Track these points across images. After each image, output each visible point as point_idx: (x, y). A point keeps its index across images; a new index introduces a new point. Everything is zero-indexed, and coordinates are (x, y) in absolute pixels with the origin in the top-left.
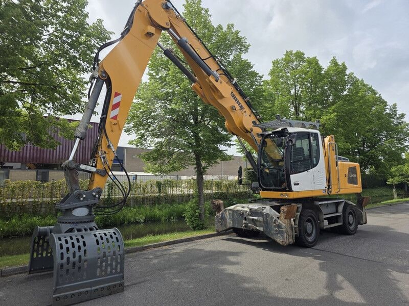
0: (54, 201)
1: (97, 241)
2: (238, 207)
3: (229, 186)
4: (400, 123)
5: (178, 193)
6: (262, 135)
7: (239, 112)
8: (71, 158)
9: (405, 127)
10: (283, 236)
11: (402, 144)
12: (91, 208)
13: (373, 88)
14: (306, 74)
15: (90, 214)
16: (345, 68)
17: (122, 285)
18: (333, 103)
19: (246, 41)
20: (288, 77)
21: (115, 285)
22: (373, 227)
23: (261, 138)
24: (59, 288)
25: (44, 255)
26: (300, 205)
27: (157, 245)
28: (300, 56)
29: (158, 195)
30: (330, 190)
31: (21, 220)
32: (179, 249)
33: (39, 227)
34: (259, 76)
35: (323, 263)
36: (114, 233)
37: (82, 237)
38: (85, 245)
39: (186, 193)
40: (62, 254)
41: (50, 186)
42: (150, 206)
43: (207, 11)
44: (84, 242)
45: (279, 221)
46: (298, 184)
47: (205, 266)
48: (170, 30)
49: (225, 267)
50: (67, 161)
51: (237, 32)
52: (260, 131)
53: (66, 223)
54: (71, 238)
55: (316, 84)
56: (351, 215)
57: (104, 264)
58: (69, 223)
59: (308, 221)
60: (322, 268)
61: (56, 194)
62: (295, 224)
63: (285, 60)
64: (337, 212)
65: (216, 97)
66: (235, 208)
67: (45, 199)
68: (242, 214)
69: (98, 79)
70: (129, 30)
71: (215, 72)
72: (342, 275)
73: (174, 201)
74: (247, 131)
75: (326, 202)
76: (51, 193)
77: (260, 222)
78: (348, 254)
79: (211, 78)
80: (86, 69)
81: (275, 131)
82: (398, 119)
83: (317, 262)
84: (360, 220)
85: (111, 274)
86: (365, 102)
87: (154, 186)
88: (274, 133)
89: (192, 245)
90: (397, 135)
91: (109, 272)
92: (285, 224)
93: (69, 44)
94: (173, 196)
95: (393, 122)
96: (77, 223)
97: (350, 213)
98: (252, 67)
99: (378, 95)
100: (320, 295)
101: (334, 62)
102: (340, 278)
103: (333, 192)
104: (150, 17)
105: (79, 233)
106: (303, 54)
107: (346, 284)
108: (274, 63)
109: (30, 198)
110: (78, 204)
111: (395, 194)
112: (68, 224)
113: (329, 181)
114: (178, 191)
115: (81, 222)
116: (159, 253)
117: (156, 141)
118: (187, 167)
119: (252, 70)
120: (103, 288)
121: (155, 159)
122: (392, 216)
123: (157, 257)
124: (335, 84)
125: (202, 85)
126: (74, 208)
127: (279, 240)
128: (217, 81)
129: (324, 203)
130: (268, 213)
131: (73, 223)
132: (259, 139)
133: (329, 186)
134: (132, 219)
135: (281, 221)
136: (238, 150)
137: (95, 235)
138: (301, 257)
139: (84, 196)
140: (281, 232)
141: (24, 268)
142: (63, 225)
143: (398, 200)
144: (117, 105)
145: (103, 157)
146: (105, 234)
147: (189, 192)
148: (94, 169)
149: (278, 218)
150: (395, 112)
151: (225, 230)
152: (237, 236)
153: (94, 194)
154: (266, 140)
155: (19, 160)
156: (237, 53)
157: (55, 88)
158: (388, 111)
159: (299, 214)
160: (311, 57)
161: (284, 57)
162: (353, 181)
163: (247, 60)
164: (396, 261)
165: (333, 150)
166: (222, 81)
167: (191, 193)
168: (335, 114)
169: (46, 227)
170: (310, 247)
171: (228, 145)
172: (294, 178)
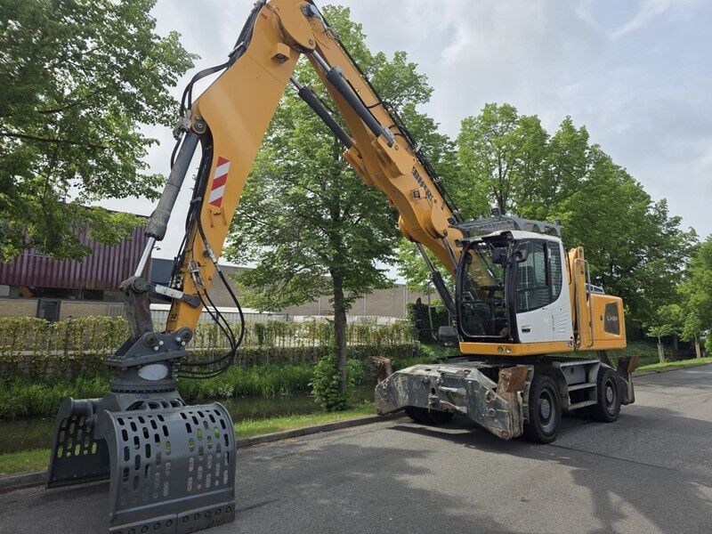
0: (71, 355)
1: (188, 425)
2: (419, 370)
3: (382, 335)
4: (671, 233)
5: (292, 345)
6: (464, 243)
7: (424, 202)
8: (138, 273)
9: (681, 240)
10: (504, 424)
11: (676, 268)
12: (172, 365)
13: (627, 172)
14: (519, 143)
15: (169, 377)
16: (586, 136)
17: (231, 508)
18: (564, 195)
19: (427, 82)
20: (487, 148)
21: (219, 509)
22: (643, 409)
23: (461, 249)
24: (122, 514)
25: (77, 452)
26: (531, 368)
27: (272, 436)
28: (508, 113)
29: (257, 348)
30: (578, 342)
31: (9, 389)
32: (315, 443)
33: (72, 399)
34: (450, 143)
35: (579, 471)
36: (215, 411)
37: (161, 419)
38: (166, 433)
39: (306, 345)
40: (127, 450)
41: (64, 328)
42: (244, 369)
43: (359, 28)
44: (165, 428)
45: (496, 395)
46: (528, 330)
47: (371, 475)
48: (315, 52)
49: (406, 477)
50: (131, 279)
51: (412, 66)
52: (460, 236)
53: (127, 392)
54: (142, 420)
55: (537, 161)
56: (609, 388)
57: (200, 469)
58: (133, 392)
59: (544, 396)
60: (579, 479)
61: (75, 343)
62: (523, 402)
63: (483, 118)
64: (587, 381)
65: (387, 174)
66: (413, 371)
67: (53, 353)
68: (426, 383)
69: (190, 132)
70: (245, 49)
71: (387, 130)
72: (617, 493)
73: (286, 359)
74: (438, 235)
75: (572, 364)
76: (66, 340)
77: (461, 396)
78: (616, 455)
79: (380, 140)
80: (153, 117)
81: (487, 236)
82: (669, 225)
83: (567, 470)
84: (624, 397)
85: (213, 487)
86: (618, 195)
87: (252, 332)
88: (485, 240)
89: (336, 437)
90: (667, 252)
91: (208, 485)
92: (507, 400)
93: (121, 72)
94: (284, 351)
95: (659, 231)
96: (148, 392)
97: (608, 384)
98: (436, 128)
99: (636, 184)
100: (589, 528)
101: (568, 126)
102: (614, 498)
103: (583, 347)
104: (282, 28)
105: (154, 410)
106: (514, 110)
107: (627, 509)
108: (464, 123)
109: (28, 349)
110: (151, 357)
111: (661, 354)
112: (132, 395)
113: (576, 327)
114: (292, 341)
115: (155, 391)
116: (279, 452)
117: (262, 251)
118: (315, 298)
119: (436, 132)
120: (198, 514)
121: (260, 283)
122: (668, 390)
123: (277, 458)
124: (568, 162)
125: (362, 153)
126: (143, 365)
127: (497, 429)
128: (390, 145)
129: (568, 364)
130: (475, 381)
131: (140, 392)
132: (458, 250)
133: (576, 335)
134: (211, 391)
135: (500, 395)
136: (399, 272)
137: (184, 416)
138: (538, 461)
139: (161, 343)
140: (500, 416)
141: (36, 477)
142: (122, 395)
143: (666, 364)
144: (220, 182)
145: (195, 273)
146: (200, 414)
147: (311, 345)
148: (178, 295)
149: (495, 389)
150: (664, 213)
151: (394, 412)
152: (413, 423)
153: (179, 339)
154: (471, 251)
155: (7, 280)
156: (411, 102)
157: (95, 149)
158: (652, 212)
159: (529, 383)
160: (529, 115)
161: (482, 113)
162: (612, 327)
163: (426, 115)
164: (699, 467)
165: (582, 273)
166: (400, 146)
167: (316, 345)
168: (571, 213)
169: (85, 400)
170: (547, 443)
171: (390, 260)
172: (522, 319)
